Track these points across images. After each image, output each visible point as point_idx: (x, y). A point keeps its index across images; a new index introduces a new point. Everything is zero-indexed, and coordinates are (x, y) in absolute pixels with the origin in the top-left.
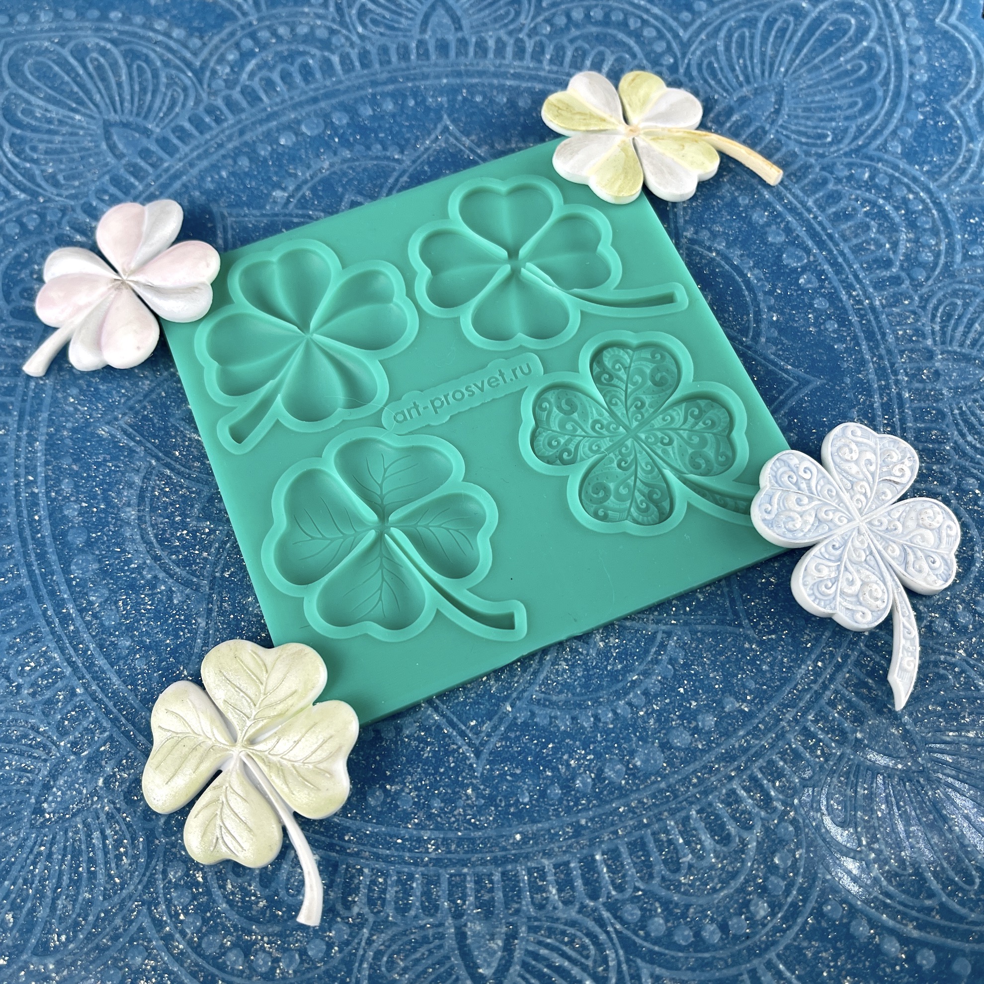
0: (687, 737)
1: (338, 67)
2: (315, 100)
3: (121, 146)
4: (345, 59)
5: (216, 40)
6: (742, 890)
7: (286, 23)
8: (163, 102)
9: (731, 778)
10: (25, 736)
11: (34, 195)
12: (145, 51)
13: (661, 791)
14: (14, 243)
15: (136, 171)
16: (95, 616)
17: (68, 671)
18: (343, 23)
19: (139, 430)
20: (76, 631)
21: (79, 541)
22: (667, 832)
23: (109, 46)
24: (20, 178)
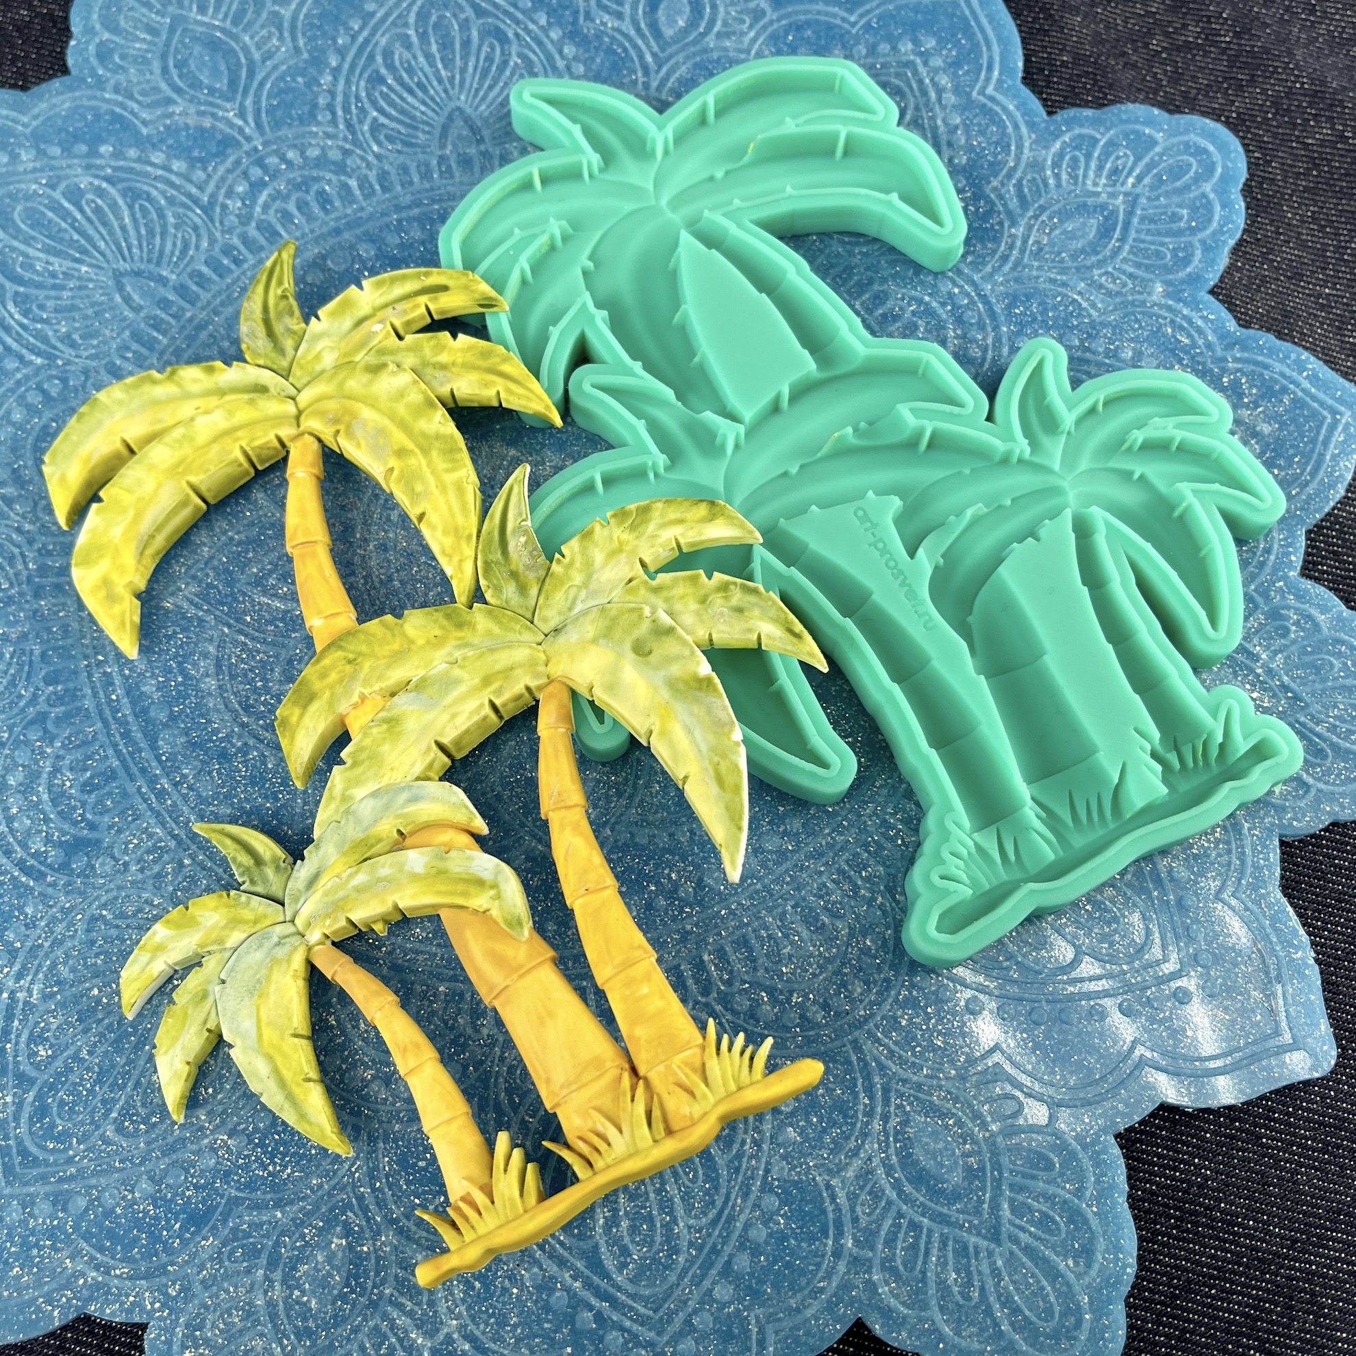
0: (776, 839)
1: (358, 193)
2: (337, 231)
3: (136, 297)
4: (363, 183)
5: (221, 170)
6: (838, 972)
7: (295, 146)
8: (174, 244)
9: (821, 873)
10: (140, 910)
11: (51, 358)
12: (145, 188)
13: (757, 892)
14: (39, 413)
15: (157, 325)
16: (190, 788)
17: (172, 844)
18: (355, 142)
19: (204, 597)
20: (174, 804)
21: (163, 716)
22: (766, 929)
23: (104, 185)
24: (31, 340)
